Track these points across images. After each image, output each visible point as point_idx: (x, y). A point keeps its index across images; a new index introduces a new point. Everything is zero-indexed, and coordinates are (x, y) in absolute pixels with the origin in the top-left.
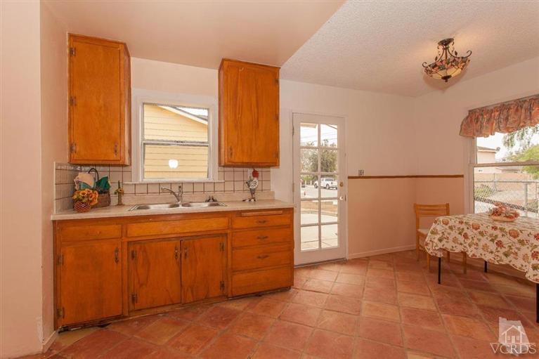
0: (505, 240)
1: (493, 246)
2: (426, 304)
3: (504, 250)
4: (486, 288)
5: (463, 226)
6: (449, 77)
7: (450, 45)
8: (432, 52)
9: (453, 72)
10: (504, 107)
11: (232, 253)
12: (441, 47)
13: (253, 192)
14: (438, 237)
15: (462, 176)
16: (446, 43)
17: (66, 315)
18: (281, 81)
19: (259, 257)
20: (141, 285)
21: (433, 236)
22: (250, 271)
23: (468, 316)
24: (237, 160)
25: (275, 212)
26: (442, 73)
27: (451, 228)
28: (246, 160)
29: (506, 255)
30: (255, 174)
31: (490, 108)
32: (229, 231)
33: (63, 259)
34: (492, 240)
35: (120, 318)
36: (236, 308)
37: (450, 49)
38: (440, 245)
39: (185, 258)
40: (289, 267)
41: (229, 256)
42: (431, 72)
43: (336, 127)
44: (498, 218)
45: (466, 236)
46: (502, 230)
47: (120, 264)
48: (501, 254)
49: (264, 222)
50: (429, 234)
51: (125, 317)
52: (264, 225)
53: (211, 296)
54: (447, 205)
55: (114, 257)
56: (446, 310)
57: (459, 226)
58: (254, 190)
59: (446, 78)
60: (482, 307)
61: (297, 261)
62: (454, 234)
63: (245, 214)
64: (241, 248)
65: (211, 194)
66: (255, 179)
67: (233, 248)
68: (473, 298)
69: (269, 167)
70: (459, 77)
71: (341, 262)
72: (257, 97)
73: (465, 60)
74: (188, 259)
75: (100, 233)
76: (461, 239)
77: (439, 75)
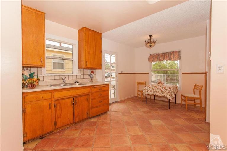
0: (163, 90)
1: (160, 92)
2: (146, 109)
3: (162, 92)
4: (156, 103)
5: (153, 87)
6: (151, 46)
7: (152, 37)
8: (147, 38)
9: (152, 44)
10: (159, 55)
11: (91, 102)
12: (149, 37)
13: (92, 79)
14: (146, 91)
15: (148, 73)
16: (151, 36)
17: (27, 136)
18: (103, 39)
19: (99, 102)
20: (58, 118)
21: (145, 91)
22: (97, 107)
23: (156, 110)
24: (88, 67)
25: (104, 86)
26: (150, 45)
27: (150, 88)
28: (91, 67)
29: (163, 93)
30: (92, 72)
31: (155, 54)
32: (90, 93)
33: (26, 110)
34: (160, 90)
35: (51, 133)
36: (94, 121)
37: (152, 38)
38: (147, 93)
39: (76, 104)
40: (108, 104)
41: (90, 102)
42: (147, 43)
43: (114, 56)
44: (160, 84)
45: (154, 90)
46: (162, 87)
47: (51, 110)
48: (162, 93)
49: (101, 89)
50: (144, 90)
51: (53, 132)
52: (101, 90)
53: (84, 118)
54: (145, 82)
55: (48, 107)
56: (151, 110)
57: (152, 87)
58: (92, 78)
59: (150, 46)
60: (158, 108)
61: (110, 102)
62: (151, 89)
63: (95, 87)
64: (94, 99)
65: (76, 80)
66: (92, 74)
67: (92, 99)
68: (155, 106)
69: (96, 69)
70: (154, 46)
71: (116, 102)
72: (95, 43)
73: (155, 42)
74: (77, 105)
75: (43, 97)
76: (152, 90)
77: (149, 45)
